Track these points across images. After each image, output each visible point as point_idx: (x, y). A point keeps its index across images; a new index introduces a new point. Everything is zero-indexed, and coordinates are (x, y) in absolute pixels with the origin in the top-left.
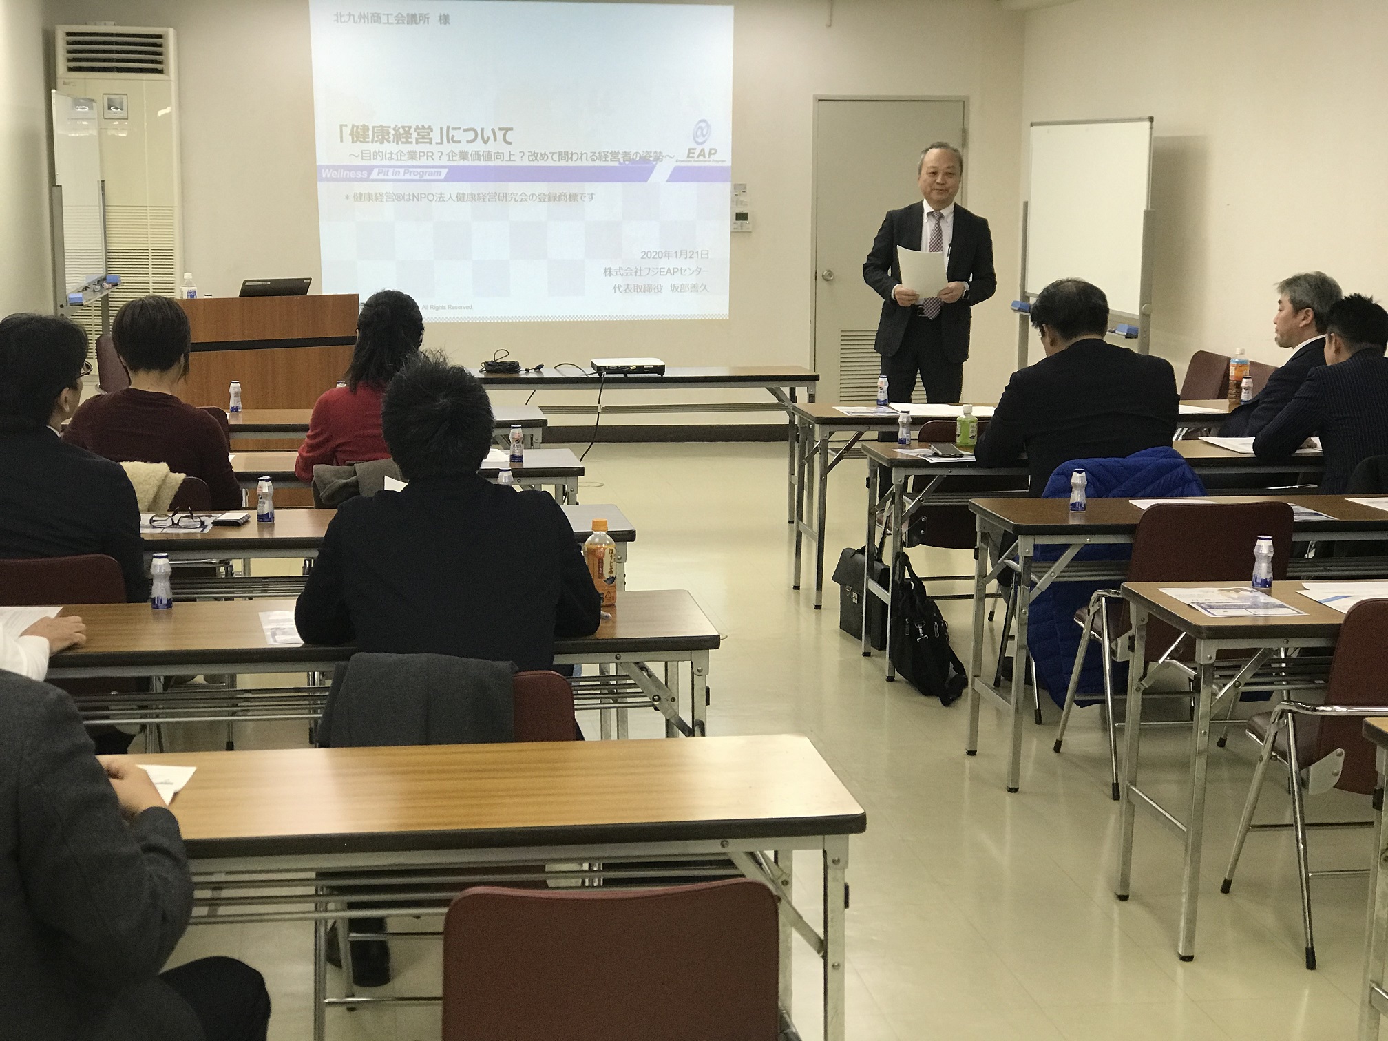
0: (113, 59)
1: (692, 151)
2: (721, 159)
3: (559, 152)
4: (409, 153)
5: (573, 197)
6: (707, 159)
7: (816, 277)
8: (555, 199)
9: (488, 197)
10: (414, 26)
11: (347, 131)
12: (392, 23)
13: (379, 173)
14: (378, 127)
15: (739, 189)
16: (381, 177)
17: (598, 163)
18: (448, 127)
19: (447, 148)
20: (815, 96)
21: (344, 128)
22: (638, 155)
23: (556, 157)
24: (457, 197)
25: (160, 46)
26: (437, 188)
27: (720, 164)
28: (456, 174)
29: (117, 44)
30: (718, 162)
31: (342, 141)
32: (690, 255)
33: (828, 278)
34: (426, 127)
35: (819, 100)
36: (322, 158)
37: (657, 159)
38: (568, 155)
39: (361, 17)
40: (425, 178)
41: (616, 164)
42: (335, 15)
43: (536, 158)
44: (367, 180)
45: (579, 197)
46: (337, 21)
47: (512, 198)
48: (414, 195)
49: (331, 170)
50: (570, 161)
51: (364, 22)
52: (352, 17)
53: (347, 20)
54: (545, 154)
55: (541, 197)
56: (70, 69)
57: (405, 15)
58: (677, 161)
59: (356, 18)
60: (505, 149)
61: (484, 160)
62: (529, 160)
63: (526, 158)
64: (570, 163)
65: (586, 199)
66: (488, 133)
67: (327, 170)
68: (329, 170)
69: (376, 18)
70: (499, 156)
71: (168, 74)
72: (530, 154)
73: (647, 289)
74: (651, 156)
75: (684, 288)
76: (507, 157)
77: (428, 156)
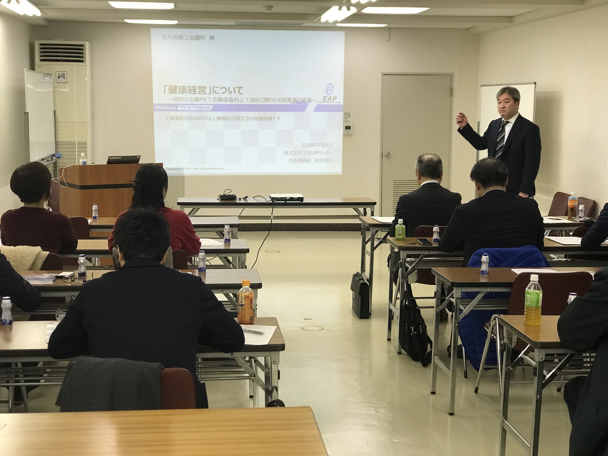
0: (61, 56)
1: (325, 98)
2: (338, 101)
3: (264, 98)
4: (195, 98)
5: (270, 118)
6: (332, 101)
7: (382, 156)
8: (262, 119)
9: (231, 118)
10: (198, 41)
11: (167, 88)
12: (188, 40)
13: (181, 107)
14: (181, 86)
15: (347, 115)
16: (182, 109)
17: (282, 103)
18: (213, 87)
19: (213, 96)
20: (382, 73)
21: (166, 87)
22: (300, 99)
23: (262, 100)
24: (217, 118)
25: (82, 50)
26: (208, 114)
27: (338, 104)
28: (217, 108)
29: (63, 49)
30: (337, 102)
31: (165, 93)
32: (323, 145)
33: (388, 156)
34: (203, 86)
35: (384, 75)
36: (155, 101)
37: (309, 101)
38: (268, 99)
39: (174, 37)
40: (202, 109)
41: (290, 103)
42: (162, 36)
43: (253, 101)
44: (176, 110)
45: (273, 118)
46: (163, 38)
47: (242, 119)
48: (197, 117)
49: (160, 106)
50: (269, 102)
51: (176, 39)
52: (170, 37)
53: (167, 38)
54: (257, 99)
55: (255, 119)
56: (41, 60)
57: (194, 36)
58: (318, 102)
59: (172, 37)
60: (239, 96)
61: (230, 101)
62: (250, 102)
63: (249, 100)
64: (269, 103)
65: (276, 119)
66: (232, 90)
67: (158, 106)
68: (159, 106)
69: (181, 37)
70: (237, 100)
71: (85, 63)
72: (251, 99)
73: (304, 161)
74: (306, 100)
75: (321, 160)
76: (240, 100)
77: (204, 100)
